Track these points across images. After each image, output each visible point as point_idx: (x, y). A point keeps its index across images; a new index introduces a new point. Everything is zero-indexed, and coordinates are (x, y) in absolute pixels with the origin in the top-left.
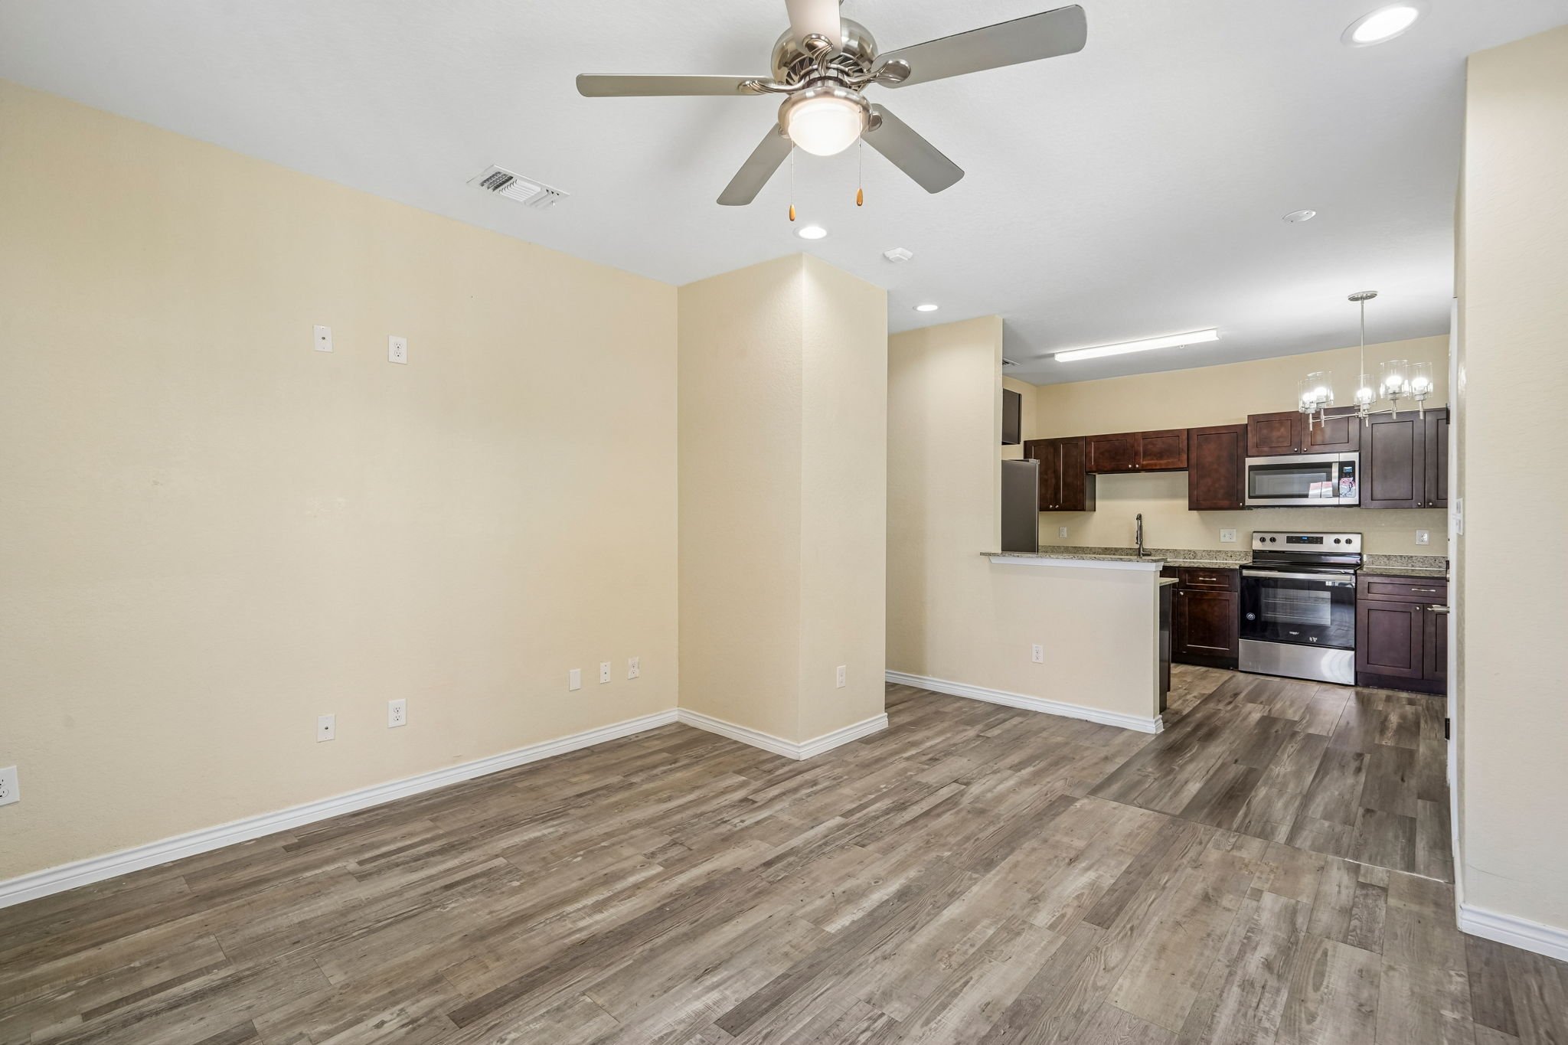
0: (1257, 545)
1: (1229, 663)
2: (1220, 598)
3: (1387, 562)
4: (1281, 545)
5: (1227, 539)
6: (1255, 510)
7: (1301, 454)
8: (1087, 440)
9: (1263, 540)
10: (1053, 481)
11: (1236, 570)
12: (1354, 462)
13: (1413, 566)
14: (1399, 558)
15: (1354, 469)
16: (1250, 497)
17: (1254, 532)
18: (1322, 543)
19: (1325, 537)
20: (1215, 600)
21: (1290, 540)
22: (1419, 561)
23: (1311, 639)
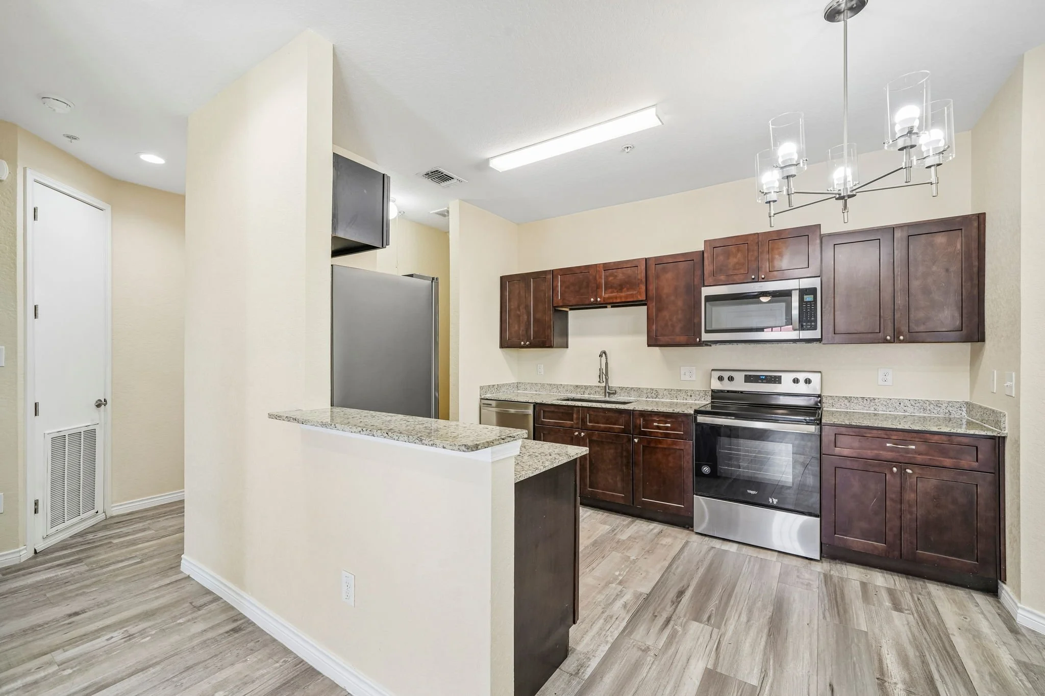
0: (716, 385)
1: (684, 521)
2: (675, 447)
3: (848, 404)
4: (740, 385)
5: (687, 378)
6: (714, 346)
7: (758, 282)
8: (553, 273)
9: (721, 379)
10: (525, 317)
11: (690, 415)
12: (815, 289)
13: (875, 410)
14: (860, 399)
15: (815, 298)
16: (707, 331)
17: (712, 370)
18: (780, 383)
19: (783, 375)
20: (669, 449)
21: (748, 379)
22: (882, 404)
23: (770, 500)
